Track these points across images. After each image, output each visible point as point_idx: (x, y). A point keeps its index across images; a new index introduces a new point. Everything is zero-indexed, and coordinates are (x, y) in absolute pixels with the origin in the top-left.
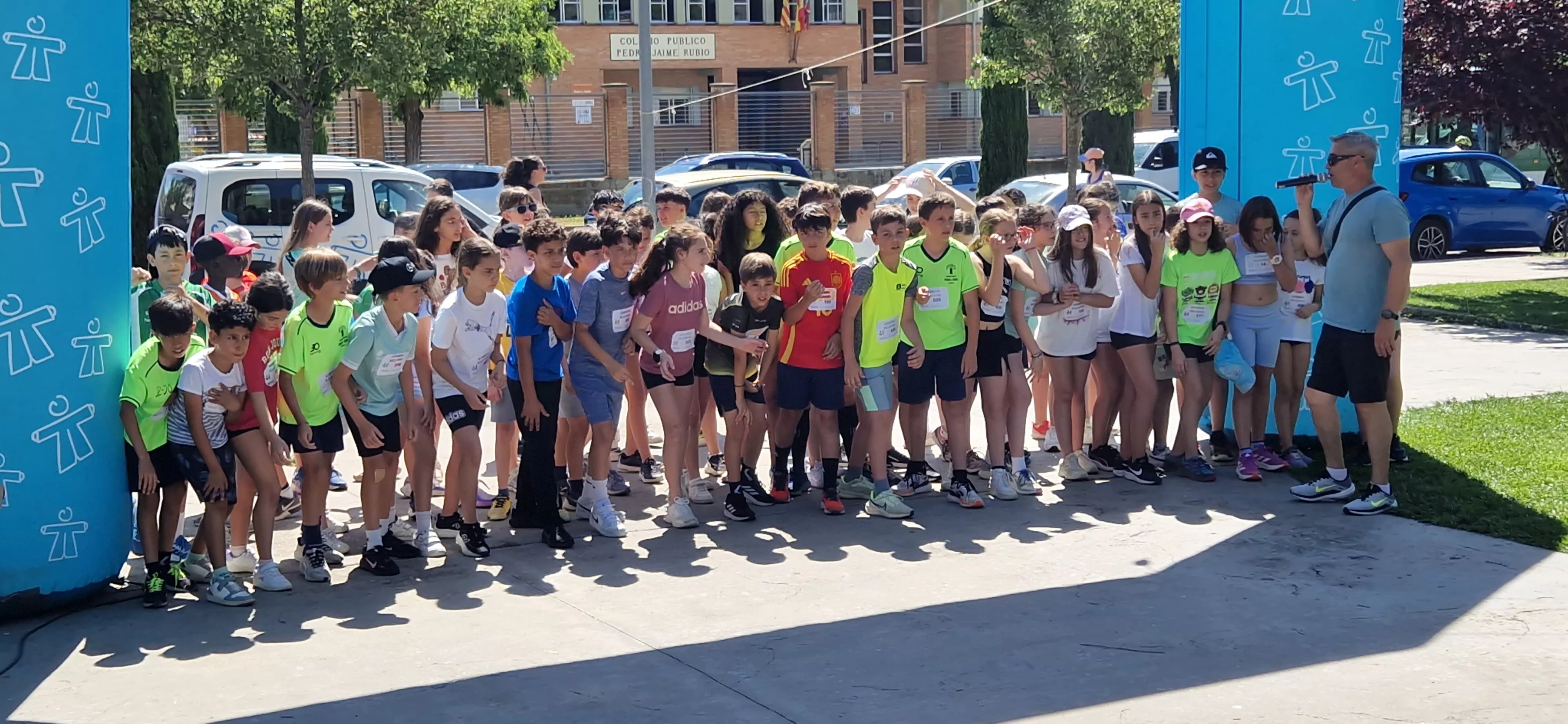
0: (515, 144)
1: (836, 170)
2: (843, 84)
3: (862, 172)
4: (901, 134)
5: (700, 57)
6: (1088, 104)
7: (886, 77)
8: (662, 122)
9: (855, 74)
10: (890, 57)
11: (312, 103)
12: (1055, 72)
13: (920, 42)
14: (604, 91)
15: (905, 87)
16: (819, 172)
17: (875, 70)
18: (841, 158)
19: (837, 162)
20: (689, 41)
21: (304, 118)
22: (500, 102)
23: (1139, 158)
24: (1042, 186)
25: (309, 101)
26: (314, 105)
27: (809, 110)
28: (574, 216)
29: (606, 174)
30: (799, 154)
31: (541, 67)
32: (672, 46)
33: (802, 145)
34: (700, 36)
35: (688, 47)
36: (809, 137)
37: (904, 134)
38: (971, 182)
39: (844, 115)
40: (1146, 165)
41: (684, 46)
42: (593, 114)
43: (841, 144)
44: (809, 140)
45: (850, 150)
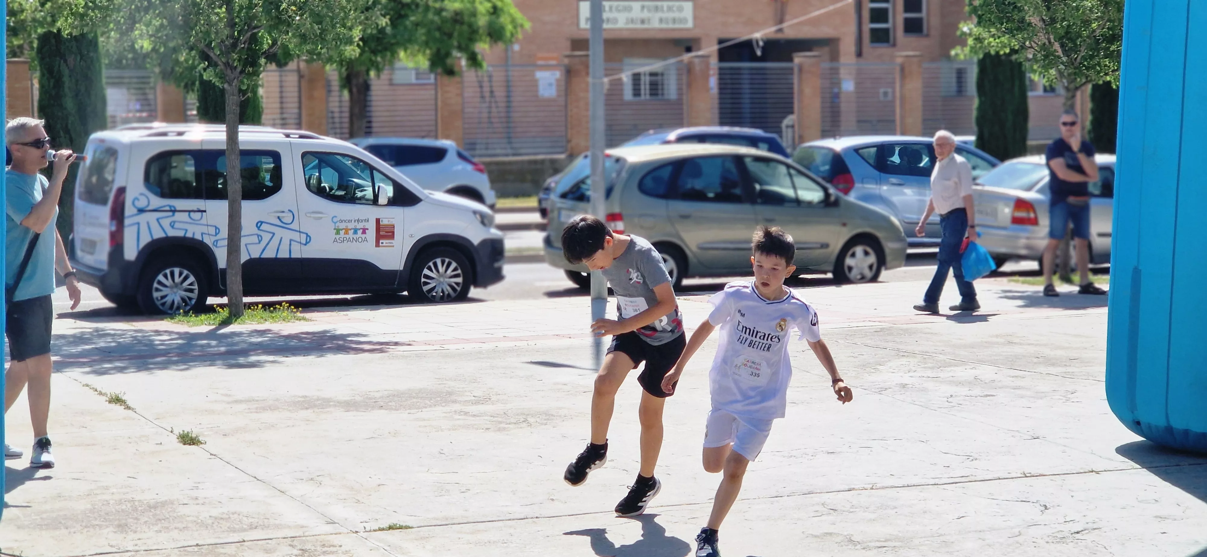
0: (467, 118)
2: (834, 57)
5: (677, 26)
7: (883, 50)
8: (633, 95)
9: (848, 46)
10: (888, 29)
11: (239, 69)
13: (921, 12)
14: (566, 60)
17: (871, 42)
20: (665, 8)
21: (230, 84)
22: (452, 73)
25: (236, 67)
26: (242, 72)
27: (793, 84)
28: (530, 196)
29: (566, 151)
30: (781, 132)
32: (646, 15)
33: (785, 121)
34: (677, 3)
35: (664, 16)
36: (793, 113)
39: (836, 91)
41: (660, 14)
42: (556, 87)
43: (832, 122)
44: (792, 116)
45: (841, 128)
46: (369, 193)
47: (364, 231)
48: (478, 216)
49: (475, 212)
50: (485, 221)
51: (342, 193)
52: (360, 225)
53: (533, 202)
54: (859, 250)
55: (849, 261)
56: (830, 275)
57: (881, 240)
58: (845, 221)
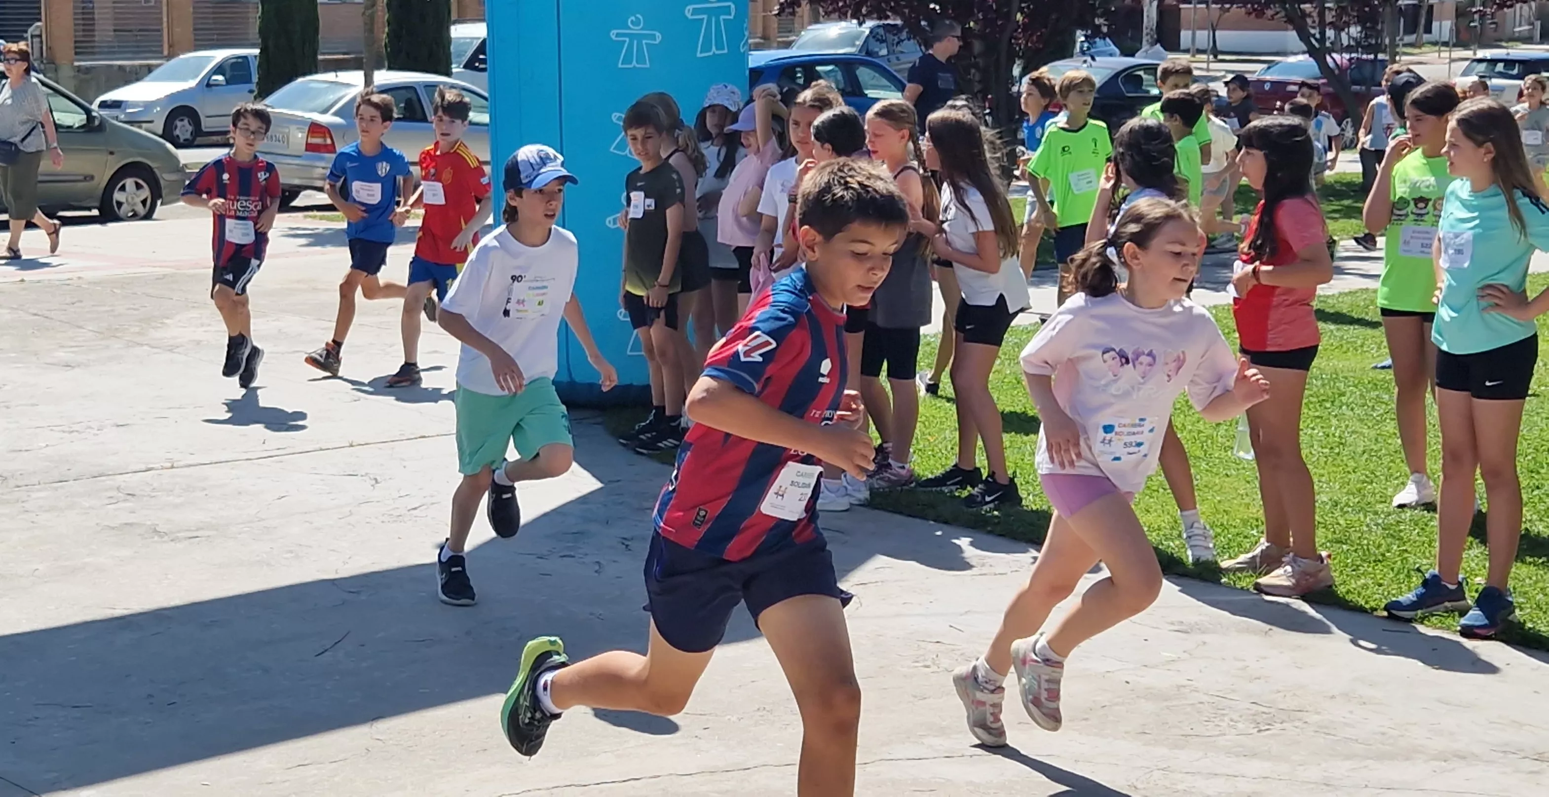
1: (76, 64)
3: (111, 66)
4: (161, 19)
16: (53, 66)
18: (82, 48)
19: (76, 53)
23: (459, 56)
24: (333, 86)
33: (30, 30)
36: (40, 20)
37: (165, 19)
38: (249, 81)
40: (469, 65)
43: (84, 30)
44: (39, 24)
45: (96, 39)
54: (129, 182)
55: (118, 196)
56: (95, 212)
57: (156, 170)
58: (111, 149)
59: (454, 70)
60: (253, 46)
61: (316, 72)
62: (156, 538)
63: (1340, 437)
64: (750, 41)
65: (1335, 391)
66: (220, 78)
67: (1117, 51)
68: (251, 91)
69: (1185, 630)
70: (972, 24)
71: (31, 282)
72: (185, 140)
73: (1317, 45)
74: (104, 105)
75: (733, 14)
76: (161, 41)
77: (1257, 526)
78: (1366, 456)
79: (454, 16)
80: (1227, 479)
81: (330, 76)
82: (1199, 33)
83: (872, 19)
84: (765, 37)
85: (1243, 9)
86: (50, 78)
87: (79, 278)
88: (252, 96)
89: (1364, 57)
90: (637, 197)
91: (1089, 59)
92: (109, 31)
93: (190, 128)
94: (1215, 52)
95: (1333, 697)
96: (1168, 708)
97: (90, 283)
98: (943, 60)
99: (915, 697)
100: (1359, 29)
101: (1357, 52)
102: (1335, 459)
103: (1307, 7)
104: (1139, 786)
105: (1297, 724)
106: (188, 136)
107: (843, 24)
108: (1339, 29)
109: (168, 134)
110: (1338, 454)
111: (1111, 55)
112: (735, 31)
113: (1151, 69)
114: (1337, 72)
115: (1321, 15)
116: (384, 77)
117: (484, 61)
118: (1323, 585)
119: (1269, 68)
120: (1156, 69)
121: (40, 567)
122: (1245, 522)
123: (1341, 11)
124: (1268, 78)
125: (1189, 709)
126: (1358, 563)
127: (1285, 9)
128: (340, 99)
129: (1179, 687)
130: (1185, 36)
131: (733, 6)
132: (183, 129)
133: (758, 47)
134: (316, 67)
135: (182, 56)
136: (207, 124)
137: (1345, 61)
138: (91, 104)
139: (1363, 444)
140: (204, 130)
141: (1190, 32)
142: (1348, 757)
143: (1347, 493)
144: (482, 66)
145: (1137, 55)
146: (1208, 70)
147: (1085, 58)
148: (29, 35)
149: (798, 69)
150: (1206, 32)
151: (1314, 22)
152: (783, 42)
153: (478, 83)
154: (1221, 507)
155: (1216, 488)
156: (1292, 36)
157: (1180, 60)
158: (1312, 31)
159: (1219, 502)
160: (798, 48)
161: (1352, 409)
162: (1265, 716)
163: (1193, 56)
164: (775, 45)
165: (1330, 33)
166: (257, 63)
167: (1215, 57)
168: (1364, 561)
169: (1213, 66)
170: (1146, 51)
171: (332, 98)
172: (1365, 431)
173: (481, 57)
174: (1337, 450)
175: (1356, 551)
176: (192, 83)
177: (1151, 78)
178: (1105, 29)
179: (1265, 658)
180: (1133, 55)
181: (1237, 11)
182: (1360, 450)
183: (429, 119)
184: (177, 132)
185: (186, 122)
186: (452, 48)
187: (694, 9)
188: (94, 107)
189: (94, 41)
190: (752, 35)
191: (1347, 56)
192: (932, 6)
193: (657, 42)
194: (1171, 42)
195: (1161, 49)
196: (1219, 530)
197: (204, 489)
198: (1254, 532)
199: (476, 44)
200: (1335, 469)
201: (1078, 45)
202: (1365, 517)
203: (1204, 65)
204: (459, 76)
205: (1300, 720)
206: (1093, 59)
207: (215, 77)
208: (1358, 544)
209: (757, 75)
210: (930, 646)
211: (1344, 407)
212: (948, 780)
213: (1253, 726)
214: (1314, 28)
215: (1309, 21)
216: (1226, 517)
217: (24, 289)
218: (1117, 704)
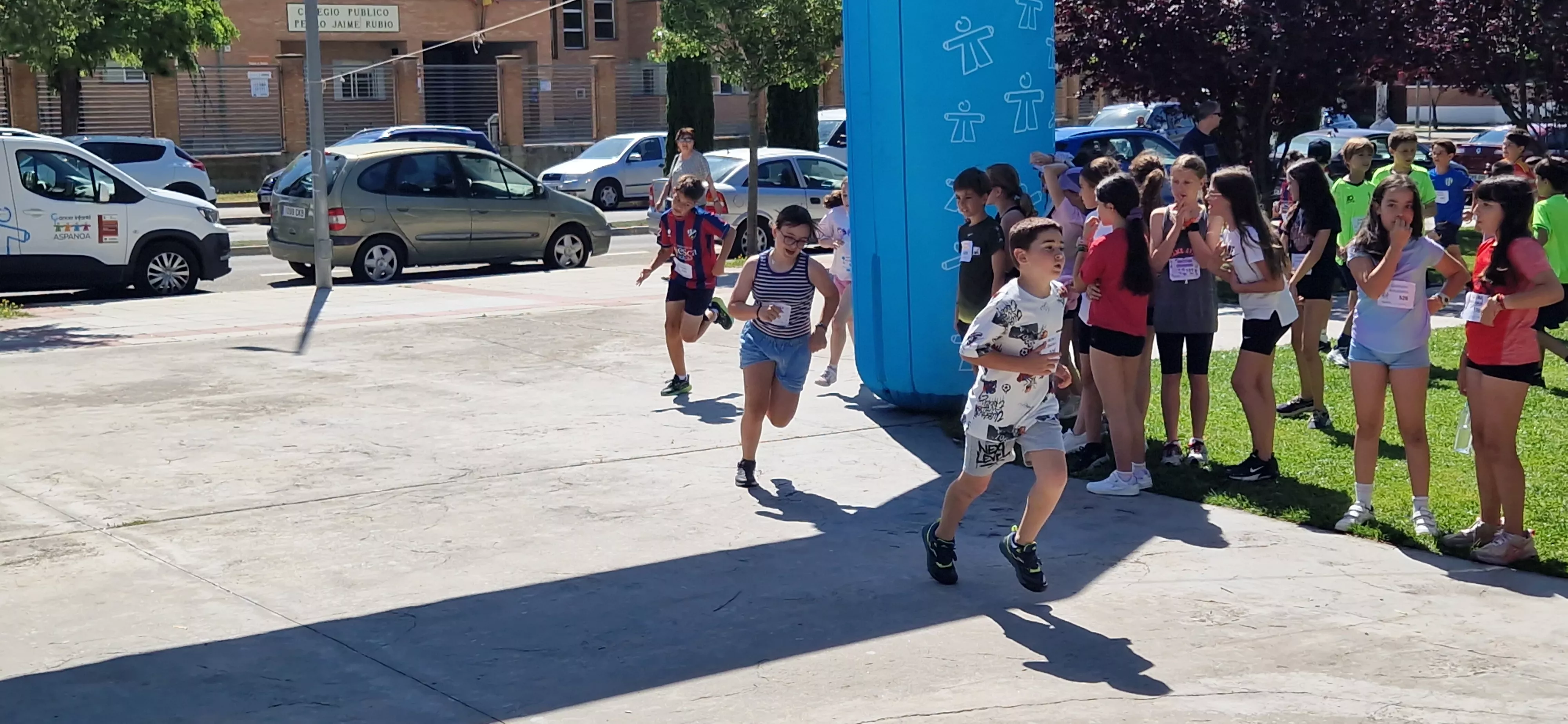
0: (183, 117)
1: (525, 145)
2: (532, 59)
3: (553, 147)
4: (591, 109)
5: (383, 29)
6: (768, 78)
7: (577, 53)
8: (344, 95)
9: (544, 49)
10: (581, 33)
12: (735, 47)
13: (611, 18)
14: (279, 62)
15: (594, 62)
16: (508, 147)
17: (566, 45)
18: (530, 133)
19: (525, 137)
20: (371, 12)
22: (164, 72)
23: (825, 135)
27: (496, 84)
28: (249, 191)
29: (283, 148)
30: (487, 129)
31: (207, 37)
32: (353, 18)
33: (489, 120)
34: (383, 7)
35: (370, 19)
36: (497, 112)
37: (594, 109)
38: (661, 158)
39: (535, 90)
40: (833, 143)
41: (366, 18)
42: (269, 86)
43: (531, 119)
44: (496, 114)
45: (541, 126)
46: (89, 190)
47: (86, 227)
48: (202, 212)
49: (199, 208)
50: (209, 216)
51: (60, 190)
52: (82, 222)
53: (253, 197)
54: (567, 238)
55: (558, 249)
56: (540, 262)
57: (587, 229)
58: (553, 212)
59: (821, 147)
60: (663, 130)
61: (712, 150)
62: (589, 518)
63: (1540, 435)
64: (1056, 120)
65: (1537, 397)
66: (637, 155)
67: (1355, 124)
68: (661, 166)
69: (1413, 592)
70: (1236, 104)
71: (491, 317)
72: (611, 204)
73: (1519, 117)
74: (546, 178)
75: (1042, 98)
76: (591, 127)
77: (1473, 507)
78: (1562, 450)
79: (820, 104)
80: (1447, 470)
81: (723, 153)
82: (1421, 108)
83: (1155, 102)
84: (1069, 117)
85: (1457, 89)
86: (505, 157)
87: (528, 314)
88: (662, 169)
89: (1559, 126)
90: (967, 245)
91: (1332, 131)
92: (550, 119)
93: (614, 195)
94: (1436, 124)
95: (1536, 646)
96: (1400, 654)
97: (536, 318)
98: (1207, 133)
99: (1193, 645)
100: (1554, 103)
101: (1553, 122)
102: (1536, 453)
103: (1511, 86)
104: (1377, 718)
105: (1507, 668)
106: (612, 201)
107: (1132, 105)
108: (1537, 104)
109: (597, 200)
110: (1539, 449)
111: (1350, 127)
112: (1044, 112)
113: (1383, 138)
114: (1536, 139)
115: (1523, 93)
116: (765, 153)
117: (844, 139)
118: (1527, 556)
119: (1480, 136)
120: (1387, 138)
121: (499, 540)
122: (1462, 504)
123: (1539, 90)
124: (1479, 144)
125: (1417, 656)
126: (1557, 537)
127: (1493, 88)
128: (731, 171)
129: (1410, 638)
130: (1411, 111)
131: (1042, 92)
132: (609, 195)
133: (1063, 125)
134: (712, 146)
135: (607, 139)
136: (627, 192)
137: (1542, 130)
138: (537, 177)
139: (1559, 440)
140: (625, 196)
141: (1415, 108)
142: (1550, 695)
143: (1547, 481)
144: (842, 143)
145: (1372, 126)
146: (1430, 138)
147: (1329, 130)
148: (488, 123)
149: (1095, 142)
150: (1428, 108)
151: (1516, 98)
152: (1085, 120)
153: (838, 156)
154: (1443, 492)
155: (1439, 477)
156: (1498, 110)
157: (1408, 130)
158: (1516, 106)
159: (1441, 487)
160: (1096, 125)
161: (1551, 412)
162: (1480, 662)
163: (1418, 127)
164: (1077, 123)
165: (1530, 107)
166: (665, 143)
167: (1436, 127)
168: (1562, 535)
169: (1434, 135)
170: (1379, 124)
171: (724, 170)
172: (1562, 430)
173: (842, 136)
174: (1538, 446)
175: (1554, 528)
176: (615, 160)
177: (1383, 145)
178: (1344, 107)
179: (1480, 614)
180: (1367, 127)
181: (1453, 91)
182: (1557, 445)
183: (801, 186)
184: (604, 198)
185: (610, 190)
186: (819, 129)
187: (1011, 95)
188: (540, 179)
189: (539, 128)
190: (1058, 115)
191: (1544, 126)
192: (1203, 90)
193: (982, 122)
194: (1400, 117)
195: (1392, 122)
196: (1441, 511)
197: (626, 479)
198: (1470, 512)
199: (838, 125)
200: (1536, 461)
201: (1323, 119)
202: (1562, 499)
203: (1427, 135)
204: (824, 151)
205: (1509, 665)
206: (1336, 131)
207: (633, 155)
208: (1557, 522)
209: (1062, 146)
210: (1205, 605)
211: (1544, 411)
212: (1221, 712)
213: (1470, 669)
214: (1517, 103)
215: (1513, 98)
216: (1446, 500)
217: (486, 323)
218: (1358, 652)
